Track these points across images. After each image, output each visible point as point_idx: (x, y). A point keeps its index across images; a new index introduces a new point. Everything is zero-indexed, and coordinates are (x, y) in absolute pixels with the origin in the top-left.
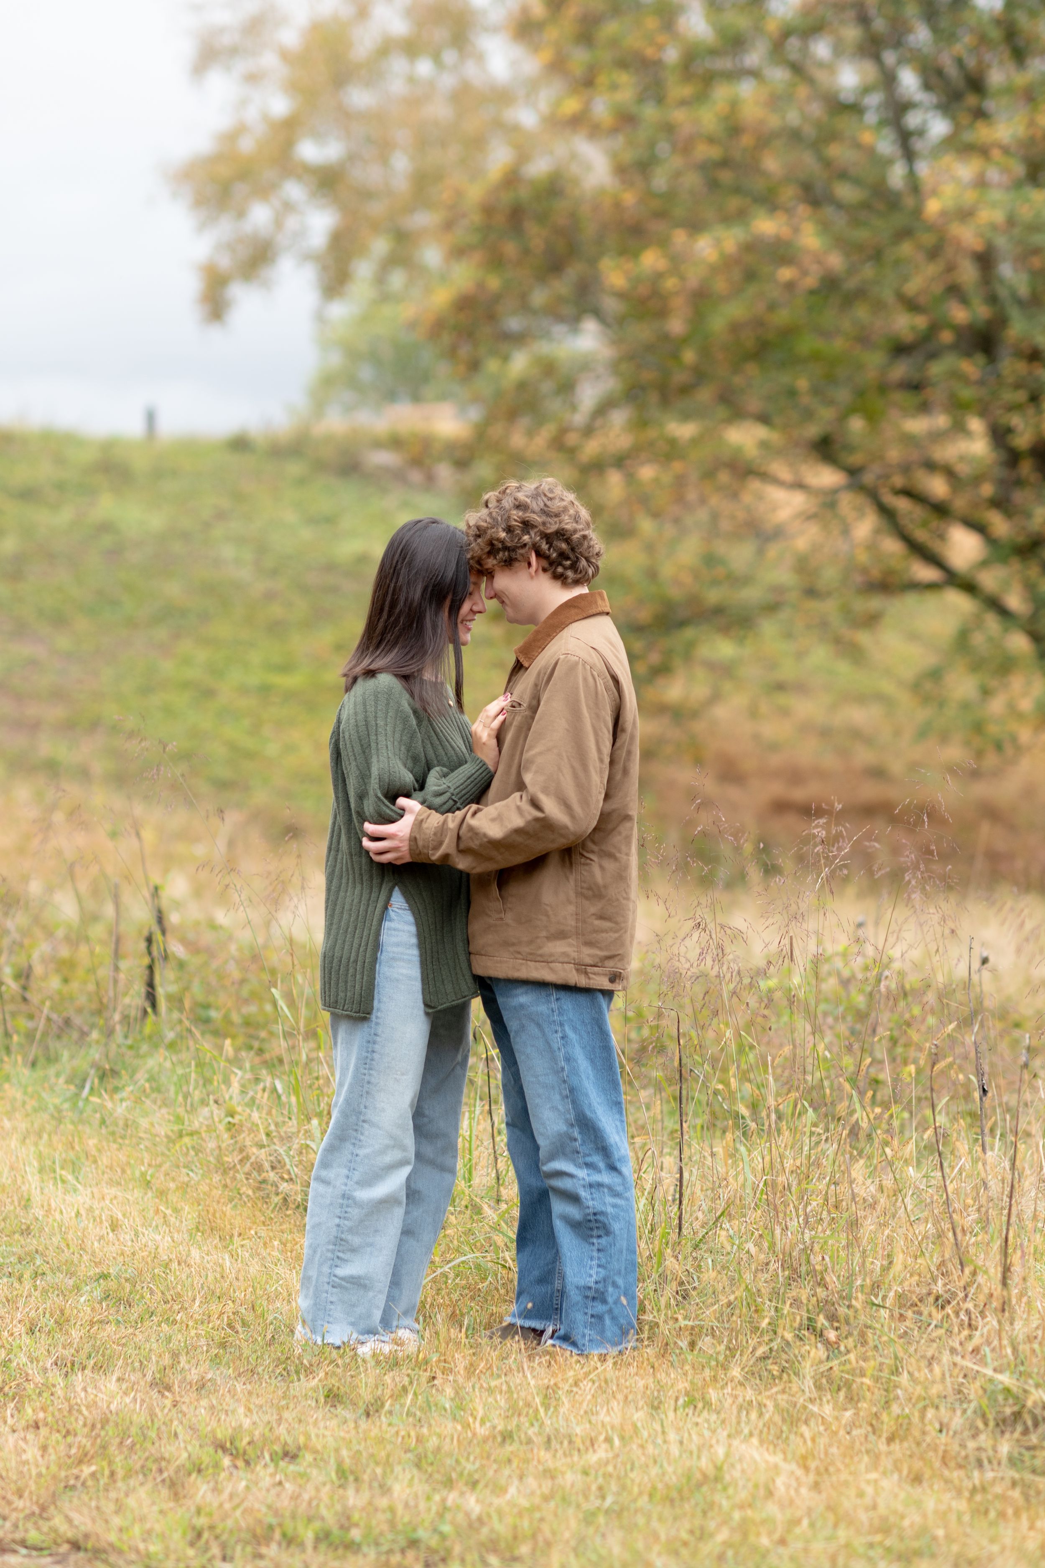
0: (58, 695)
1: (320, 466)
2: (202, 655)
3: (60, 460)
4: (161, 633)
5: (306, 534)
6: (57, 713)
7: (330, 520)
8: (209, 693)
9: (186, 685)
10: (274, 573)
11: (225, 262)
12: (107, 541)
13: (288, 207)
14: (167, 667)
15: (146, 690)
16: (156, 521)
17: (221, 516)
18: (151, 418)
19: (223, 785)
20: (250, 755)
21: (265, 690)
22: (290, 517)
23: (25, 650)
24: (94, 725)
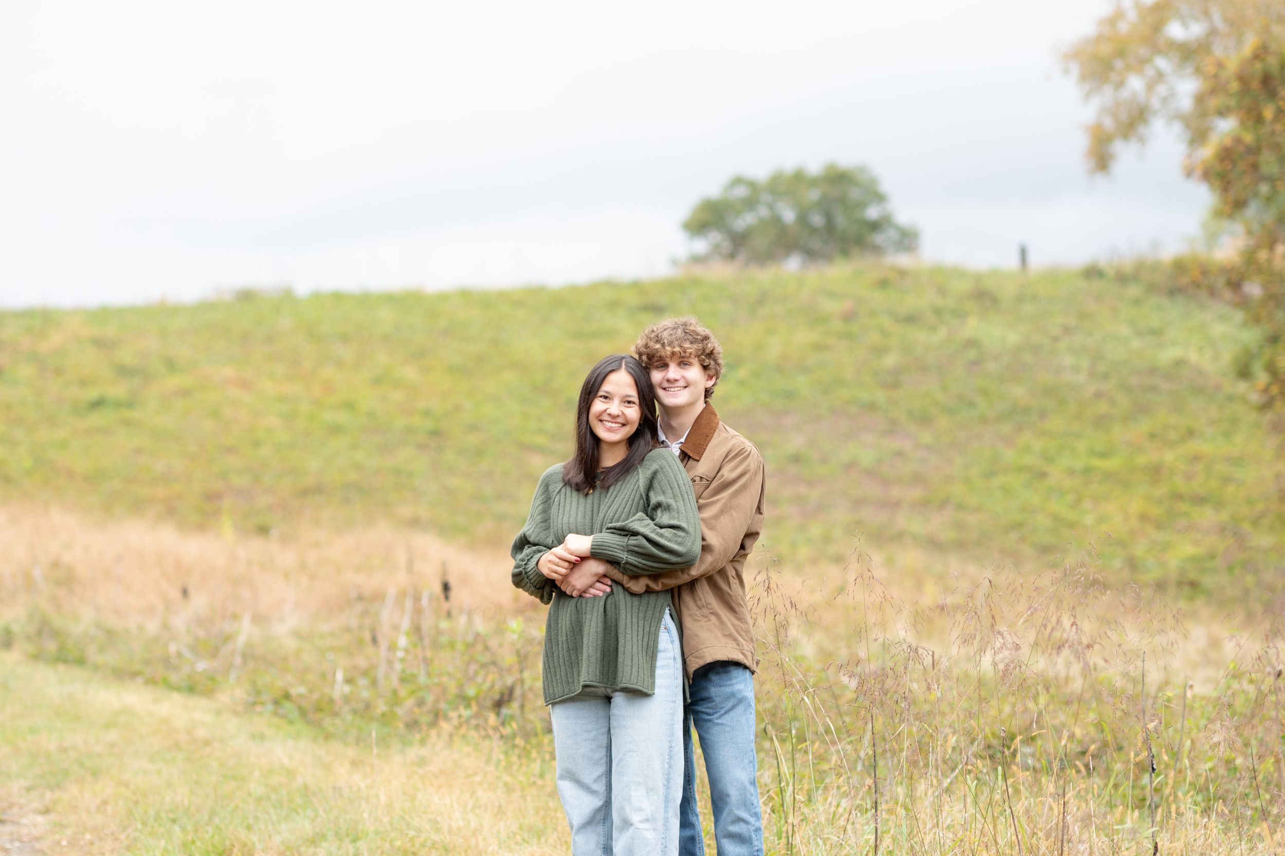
0: (918, 479)
1: (1152, 288)
2: (1038, 445)
3: (942, 291)
4: (1006, 428)
5: (1136, 344)
6: (917, 493)
7: (1156, 332)
8: (1043, 475)
9: (1022, 469)
10: (1105, 377)
11: (1108, 123)
12: (972, 354)
13: (1160, 76)
14: (1009, 455)
15: (989, 475)
16: (1013, 338)
17: (1067, 330)
18: (1023, 253)
19: (1045, 549)
20: (1071, 525)
21: (1088, 471)
22: (1125, 330)
23: (894, 444)
24: (943, 504)
